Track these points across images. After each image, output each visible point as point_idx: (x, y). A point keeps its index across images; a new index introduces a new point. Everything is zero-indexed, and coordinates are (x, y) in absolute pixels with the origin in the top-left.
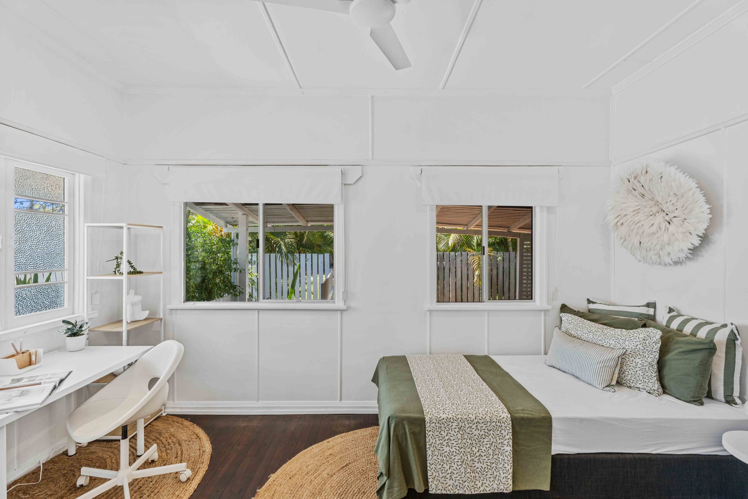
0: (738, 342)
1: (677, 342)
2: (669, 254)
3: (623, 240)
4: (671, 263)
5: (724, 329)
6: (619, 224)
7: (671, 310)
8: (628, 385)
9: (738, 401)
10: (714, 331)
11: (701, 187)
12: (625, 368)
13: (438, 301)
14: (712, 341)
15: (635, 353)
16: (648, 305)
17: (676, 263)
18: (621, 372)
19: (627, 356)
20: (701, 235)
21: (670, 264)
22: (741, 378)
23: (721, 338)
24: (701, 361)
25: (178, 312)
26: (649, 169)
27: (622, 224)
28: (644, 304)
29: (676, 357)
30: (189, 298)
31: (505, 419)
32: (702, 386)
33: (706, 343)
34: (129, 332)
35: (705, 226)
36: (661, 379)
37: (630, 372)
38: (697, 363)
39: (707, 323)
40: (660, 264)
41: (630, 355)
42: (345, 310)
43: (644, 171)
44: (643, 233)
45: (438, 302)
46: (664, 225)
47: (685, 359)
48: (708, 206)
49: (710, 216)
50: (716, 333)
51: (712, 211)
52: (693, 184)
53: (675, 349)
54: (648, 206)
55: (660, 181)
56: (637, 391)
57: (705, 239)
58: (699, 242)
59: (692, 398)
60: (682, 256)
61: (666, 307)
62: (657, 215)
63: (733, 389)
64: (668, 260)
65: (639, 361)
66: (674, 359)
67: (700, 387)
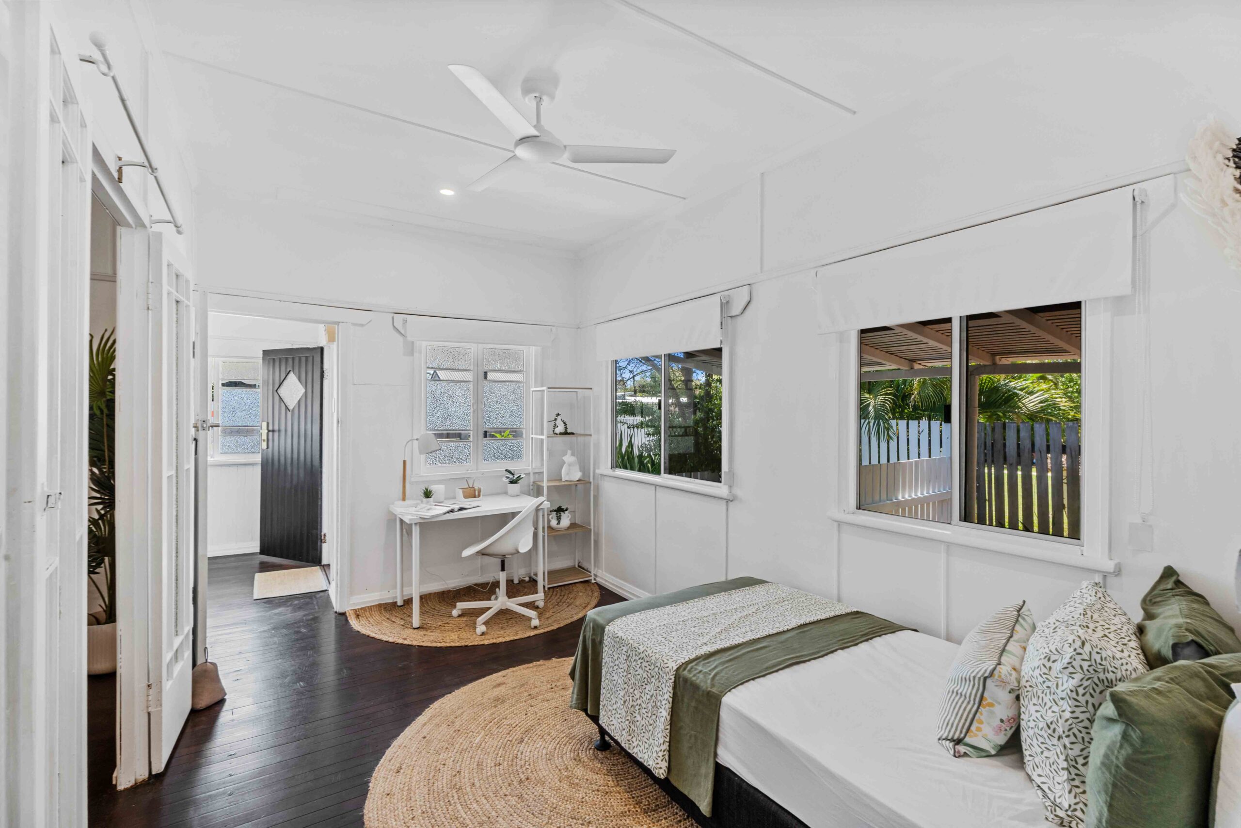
13: (859, 507)
25: (605, 478)
30: (615, 466)
31: (668, 670)
34: (549, 487)
42: (732, 501)
45: (860, 509)
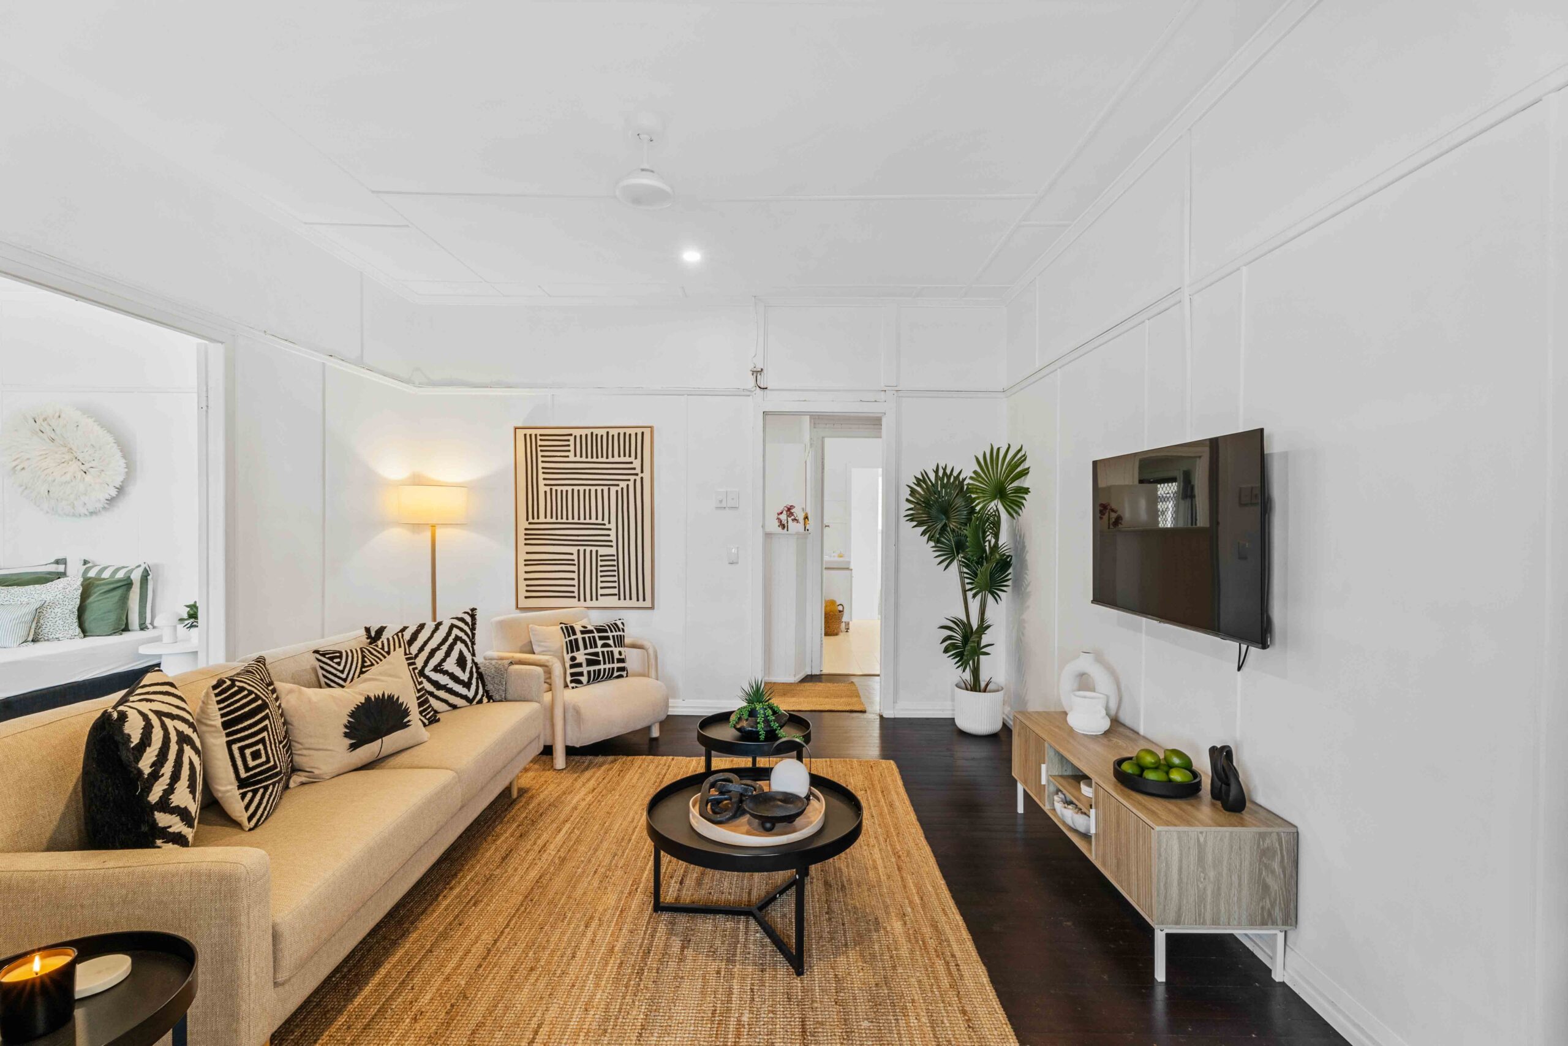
0: (149, 578)
1: (98, 586)
2: (85, 504)
3: (23, 487)
4: (88, 514)
5: (139, 569)
6: (19, 468)
7: (85, 562)
8: (46, 638)
9: (150, 626)
10: (131, 571)
11: (118, 442)
12: (42, 621)
14: (129, 577)
15: (52, 605)
16: (57, 562)
17: (92, 513)
18: (38, 627)
19: (45, 609)
20: (118, 486)
21: (85, 515)
22: (152, 607)
23: (136, 577)
24: (121, 597)
26: (63, 415)
27: (23, 469)
28: (53, 561)
29: (96, 599)
32: (121, 618)
33: (124, 580)
35: (122, 479)
36: (81, 625)
37: (48, 625)
38: (117, 598)
39: (124, 567)
40: (74, 515)
41: (49, 607)
43: (57, 414)
44: (54, 481)
46: (80, 474)
47: (106, 598)
48: (124, 461)
49: (126, 470)
50: (132, 572)
51: (128, 466)
52: (111, 440)
53: (95, 593)
54: (60, 452)
55: (75, 429)
56: (56, 642)
57: (121, 490)
58: (116, 493)
59: (113, 630)
60: (99, 506)
61: (80, 560)
62: (70, 463)
63: (146, 618)
64: (83, 511)
65: (59, 610)
66: (95, 601)
67: (119, 619)
